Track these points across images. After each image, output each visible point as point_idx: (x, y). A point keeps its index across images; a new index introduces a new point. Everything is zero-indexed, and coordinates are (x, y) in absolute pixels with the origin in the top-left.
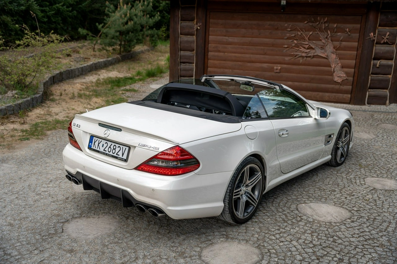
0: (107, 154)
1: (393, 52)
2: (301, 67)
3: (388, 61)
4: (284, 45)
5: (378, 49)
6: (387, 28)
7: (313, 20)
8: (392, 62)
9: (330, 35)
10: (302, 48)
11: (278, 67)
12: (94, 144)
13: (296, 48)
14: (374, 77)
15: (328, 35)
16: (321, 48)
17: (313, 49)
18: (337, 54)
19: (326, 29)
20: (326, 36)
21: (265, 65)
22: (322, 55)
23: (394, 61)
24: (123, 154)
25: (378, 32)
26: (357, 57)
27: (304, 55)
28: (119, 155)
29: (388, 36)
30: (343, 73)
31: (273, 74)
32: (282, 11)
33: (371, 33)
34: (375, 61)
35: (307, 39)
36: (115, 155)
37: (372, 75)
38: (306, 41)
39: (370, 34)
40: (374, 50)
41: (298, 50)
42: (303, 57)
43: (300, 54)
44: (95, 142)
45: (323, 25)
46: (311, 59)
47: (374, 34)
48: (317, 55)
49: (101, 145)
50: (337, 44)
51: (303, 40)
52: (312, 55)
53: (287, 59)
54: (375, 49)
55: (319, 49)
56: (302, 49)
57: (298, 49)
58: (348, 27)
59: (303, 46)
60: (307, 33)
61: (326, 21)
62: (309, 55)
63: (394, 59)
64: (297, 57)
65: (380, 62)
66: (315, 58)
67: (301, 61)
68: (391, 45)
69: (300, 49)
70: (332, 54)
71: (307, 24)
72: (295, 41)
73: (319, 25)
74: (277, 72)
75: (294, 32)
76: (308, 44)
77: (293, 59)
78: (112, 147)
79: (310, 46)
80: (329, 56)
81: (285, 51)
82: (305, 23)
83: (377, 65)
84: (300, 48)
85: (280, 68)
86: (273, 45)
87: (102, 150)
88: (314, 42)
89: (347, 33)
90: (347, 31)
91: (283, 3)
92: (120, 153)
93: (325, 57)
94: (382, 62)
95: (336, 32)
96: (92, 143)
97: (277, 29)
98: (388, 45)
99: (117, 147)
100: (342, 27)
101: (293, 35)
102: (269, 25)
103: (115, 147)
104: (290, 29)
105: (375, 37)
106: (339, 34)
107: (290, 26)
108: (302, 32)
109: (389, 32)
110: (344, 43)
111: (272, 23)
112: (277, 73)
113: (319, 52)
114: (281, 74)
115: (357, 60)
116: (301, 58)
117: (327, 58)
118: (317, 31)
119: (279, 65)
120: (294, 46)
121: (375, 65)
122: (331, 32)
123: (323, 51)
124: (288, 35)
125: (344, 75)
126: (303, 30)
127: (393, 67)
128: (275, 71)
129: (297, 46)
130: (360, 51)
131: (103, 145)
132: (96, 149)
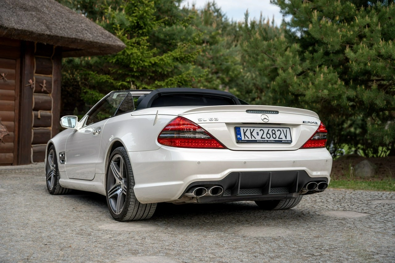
0: (267, 141)
1: (51, 102)
5: (37, 98)
6: (43, 75)
8: (50, 113)
12: (245, 135)
14: (36, 129)
23: (52, 111)
24: (286, 137)
25: (36, 79)
26: (16, 108)
28: (282, 138)
30: (3, 127)
33: (29, 80)
34: (36, 112)
36: (277, 139)
37: (34, 128)
39: (29, 81)
44: (245, 133)
47: (33, 81)
49: (254, 134)
54: (35, 98)
65: (40, 112)
78: (270, 132)
83: (38, 116)
87: (258, 138)
90: (2, 76)
92: (282, 136)
96: (240, 134)
99: (276, 131)
103: (274, 132)
105: (33, 84)
109: (46, 80)
115: (16, 111)
121: (36, 116)
125: (5, 130)
127: (52, 118)
130: (17, 101)
131: (257, 133)
132: (251, 139)
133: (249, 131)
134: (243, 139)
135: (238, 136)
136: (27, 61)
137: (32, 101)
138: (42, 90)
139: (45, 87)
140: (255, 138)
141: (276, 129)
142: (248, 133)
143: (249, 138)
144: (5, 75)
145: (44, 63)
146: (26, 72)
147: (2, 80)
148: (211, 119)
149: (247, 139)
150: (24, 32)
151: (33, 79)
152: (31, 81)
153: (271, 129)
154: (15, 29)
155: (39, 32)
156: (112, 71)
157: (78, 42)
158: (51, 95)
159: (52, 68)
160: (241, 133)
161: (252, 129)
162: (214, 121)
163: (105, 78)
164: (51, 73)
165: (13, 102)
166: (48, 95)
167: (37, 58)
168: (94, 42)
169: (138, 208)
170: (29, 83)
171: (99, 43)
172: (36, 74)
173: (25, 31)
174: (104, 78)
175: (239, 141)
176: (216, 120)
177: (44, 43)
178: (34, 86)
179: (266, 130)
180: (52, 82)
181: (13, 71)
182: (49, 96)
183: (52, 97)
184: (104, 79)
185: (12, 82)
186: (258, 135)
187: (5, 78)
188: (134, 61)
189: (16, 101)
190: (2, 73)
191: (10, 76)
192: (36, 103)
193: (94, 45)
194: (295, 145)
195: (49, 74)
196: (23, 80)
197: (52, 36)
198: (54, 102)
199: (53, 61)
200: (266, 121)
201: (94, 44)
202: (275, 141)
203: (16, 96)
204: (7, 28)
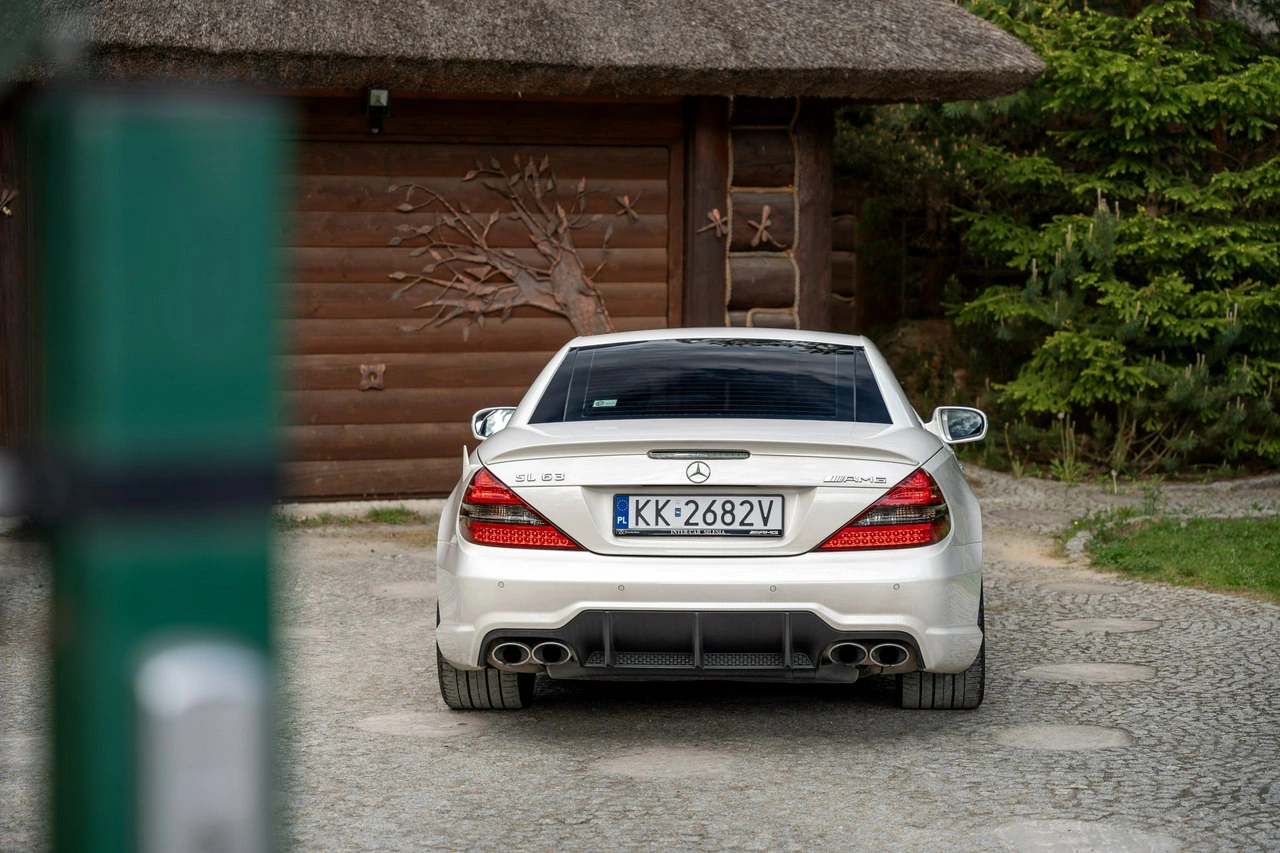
1: (790, 278)
2: (465, 356)
3: (778, 310)
4: (393, 272)
6: (760, 190)
7: (496, 164)
8: (792, 315)
9: (565, 224)
10: (466, 280)
11: (375, 363)
13: (441, 282)
15: (561, 222)
16: (539, 274)
17: (509, 280)
18: (599, 297)
19: (551, 198)
20: (551, 227)
21: (318, 362)
22: (546, 305)
23: (796, 309)
24: (766, 521)
25: (734, 204)
26: (671, 305)
27: (475, 306)
28: (752, 524)
29: (769, 217)
31: (355, 395)
32: (376, 131)
33: (711, 211)
35: (482, 241)
36: (736, 526)
38: (478, 250)
39: (710, 215)
40: (728, 271)
41: (451, 288)
42: (470, 315)
43: (459, 303)
45: (537, 185)
46: (503, 322)
47: (723, 213)
48: (526, 305)
50: (594, 253)
51: (469, 248)
52: (509, 304)
53: (408, 327)
54: (732, 270)
55: (532, 281)
56: (467, 285)
57: (449, 284)
58: (627, 190)
59: (469, 270)
60: (477, 217)
61: (546, 170)
62: (496, 306)
63: (797, 303)
64: (448, 317)
65: (754, 314)
66: (516, 317)
67: (466, 333)
68: (781, 250)
69: (459, 286)
70: (583, 298)
71: (474, 184)
72: (435, 254)
73: (520, 186)
74: (371, 388)
75: (427, 216)
76: (486, 264)
77: (431, 329)
78: (717, 508)
79: (494, 268)
80: (571, 306)
81: (395, 296)
82: (468, 177)
84: (458, 280)
85: (383, 367)
86: (345, 273)
87: (677, 524)
88: (509, 252)
89: (626, 213)
90: (623, 206)
91: (378, 100)
92: (756, 519)
93: (557, 309)
94: (759, 316)
95: (584, 212)
97: (357, 205)
98: (770, 254)
100: (606, 190)
101: (426, 229)
102: (320, 192)
103: (728, 507)
104: (409, 203)
105: (725, 223)
106: (596, 217)
107: (410, 192)
108: (458, 216)
109: (770, 204)
110: (618, 253)
111: (334, 180)
112: (371, 393)
113: (529, 292)
114: (390, 393)
115: (671, 314)
116: (463, 323)
117: (564, 312)
118: (514, 210)
119: (376, 357)
120: (434, 275)
122: (567, 212)
123: (545, 287)
124: (404, 228)
126: (464, 207)
128: (364, 383)
129: (445, 271)
130: (677, 282)
131: (678, 510)
132: (653, 526)
133: (651, 507)
134: (632, 525)
135: (619, 519)
136: (704, 149)
137: (724, 280)
138: (755, 242)
139: (766, 228)
140: (668, 524)
141: (737, 501)
142: (649, 513)
143: (648, 524)
144: (630, 201)
145: (764, 148)
146: (698, 187)
147: (624, 218)
148: (547, 476)
149: (642, 526)
150: (646, 75)
151: (726, 204)
152: (716, 213)
153: (720, 500)
154: (617, 69)
155: (698, 67)
156: (1060, 140)
157: (845, 80)
158: (792, 255)
159: (792, 162)
160: (628, 510)
161: (662, 500)
162: (553, 482)
163: (1028, 170)
164: (788, 180)
165: (663, 286)
166: (783, 254)
167: (736, 136)
168: (906, 72)
169: (468, 681)
170: (712, 222)
171: (924, 71)
172: (736, 189)
173: (651, 68)
174: (1029, 167)
175: (620, 530)
176: (559, 477)
177: (726, 95)
178: (729, 229)
179: (704, 503)
180: (793, 209)
181: (660, 185)
182: (784, 258)
183: (794, 262)
184: (1025, 174)
185: (658, 220)
186: (677, 515)
187: (633, 212)
188: (1124, 105)
189: (671, 282)
190: (623, 195)
191: (645, 203)
192: (736, 286)
193: (907, 81)
194: (791, 543)
195: (787, 185)
196: (690, 211)
197: (748, 73)
198: (802, 278)
199: (794, 138)
200: (698, 479)
201: (908, 76)
202: (726, 531)
203: (671, 267)
204: (590, 68)
